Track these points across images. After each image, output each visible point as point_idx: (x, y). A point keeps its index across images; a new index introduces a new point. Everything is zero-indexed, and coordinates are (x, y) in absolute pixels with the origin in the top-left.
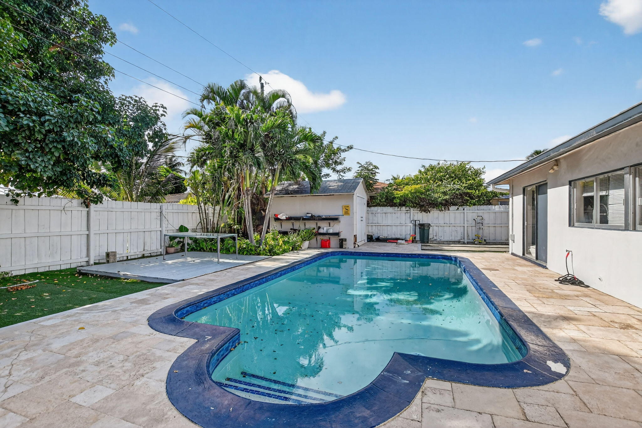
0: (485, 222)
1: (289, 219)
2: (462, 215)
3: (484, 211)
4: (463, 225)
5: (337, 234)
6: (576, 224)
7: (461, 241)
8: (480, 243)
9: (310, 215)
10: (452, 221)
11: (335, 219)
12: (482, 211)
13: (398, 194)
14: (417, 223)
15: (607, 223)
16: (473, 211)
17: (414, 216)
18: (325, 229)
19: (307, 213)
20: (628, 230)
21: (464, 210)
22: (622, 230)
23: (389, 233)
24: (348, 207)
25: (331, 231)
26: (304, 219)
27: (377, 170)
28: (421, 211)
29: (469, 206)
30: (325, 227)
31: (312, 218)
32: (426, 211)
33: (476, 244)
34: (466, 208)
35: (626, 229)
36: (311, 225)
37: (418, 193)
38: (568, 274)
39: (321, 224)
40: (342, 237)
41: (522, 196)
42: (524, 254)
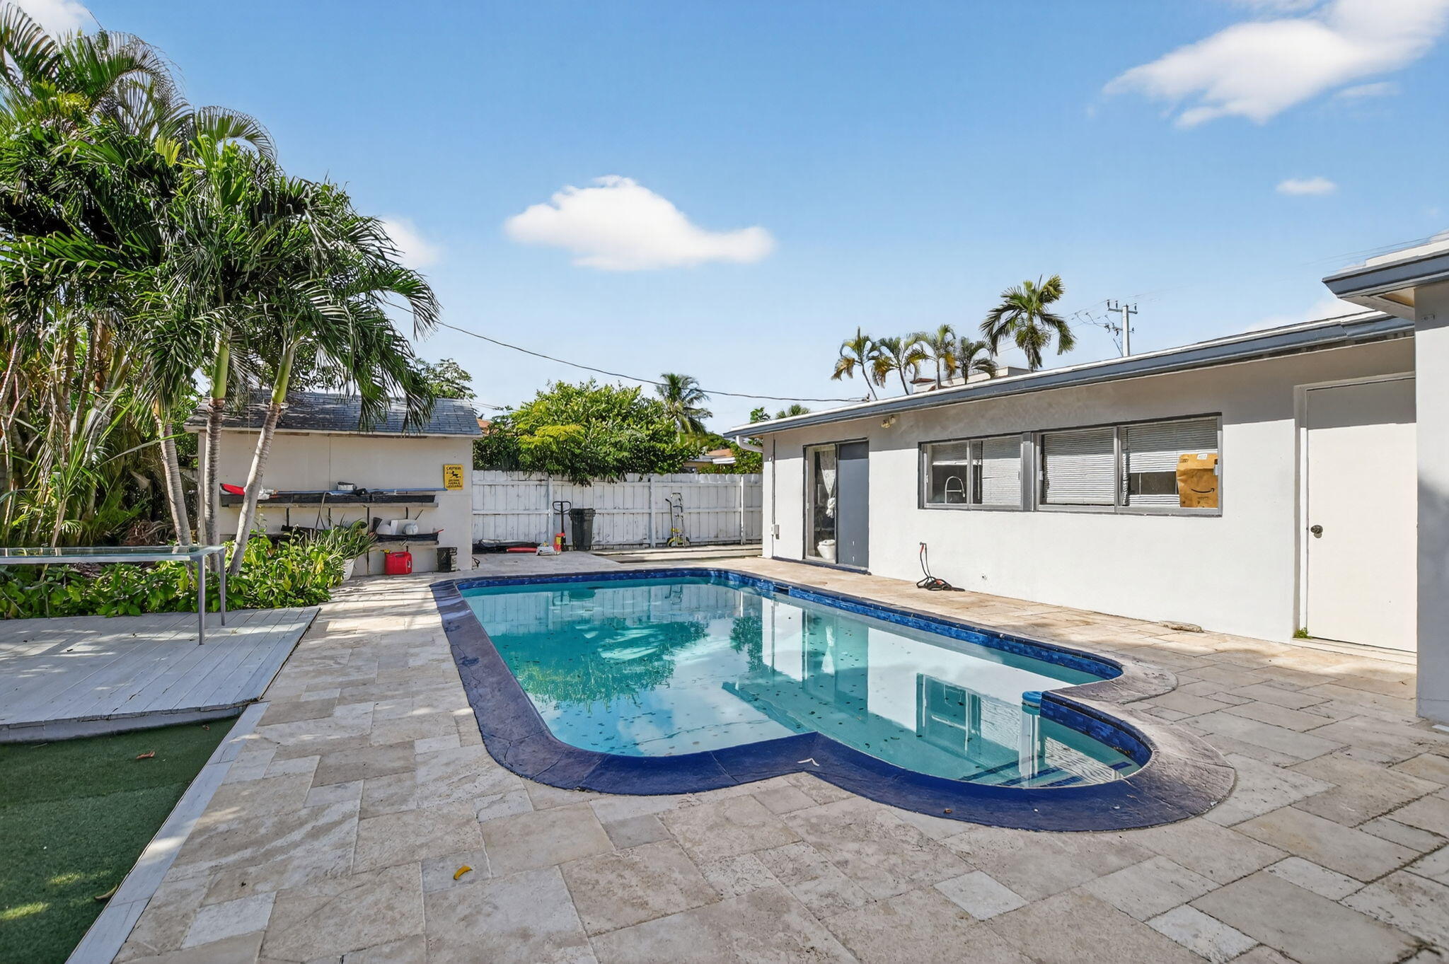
0: (685, 504)
1: (279, 498)
2: (646, 490)
3: (682, 484)
4: (648, 511)
5: (433, 537)
6: (927, 505)
7: (645, 541)
8: (680, 545)
9: (350, 488)
10: (629, 504)
11: (427, 499)
12: (680, 484)
13: (527, 442)
14: (566, 507)
15: (981, 503)
16: (665, 484)
17: (555, 492)
18: (395, 523)
19: (340, 483)
20: (1030, 511)
21: (649, 480)
22: (1021, 511)
23: (500, 531)
24: (459, 468)
25: (414, 530)
26: (329, 499)
27: (466, 384)
28: (574, 481)
29: (660, 473)
30: (393, 521)
31: (359, 496)
32: (584, 482)
33: (675, 547)
34: (655, 477)
35: (1026, 508)
36: (354, 514)
37: (573, 442)
38: (928, 578)
39: (377, 510)
40: (443, 542)
41: (802, 459)
42: (804, 558)
